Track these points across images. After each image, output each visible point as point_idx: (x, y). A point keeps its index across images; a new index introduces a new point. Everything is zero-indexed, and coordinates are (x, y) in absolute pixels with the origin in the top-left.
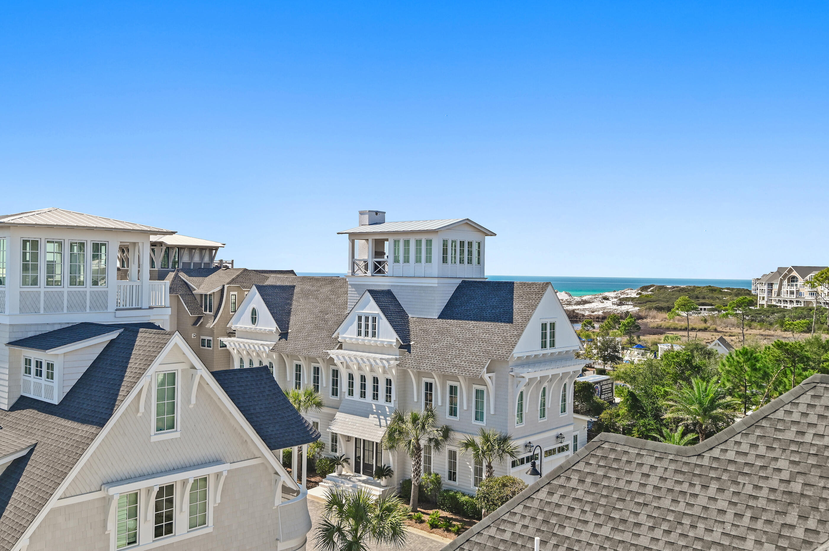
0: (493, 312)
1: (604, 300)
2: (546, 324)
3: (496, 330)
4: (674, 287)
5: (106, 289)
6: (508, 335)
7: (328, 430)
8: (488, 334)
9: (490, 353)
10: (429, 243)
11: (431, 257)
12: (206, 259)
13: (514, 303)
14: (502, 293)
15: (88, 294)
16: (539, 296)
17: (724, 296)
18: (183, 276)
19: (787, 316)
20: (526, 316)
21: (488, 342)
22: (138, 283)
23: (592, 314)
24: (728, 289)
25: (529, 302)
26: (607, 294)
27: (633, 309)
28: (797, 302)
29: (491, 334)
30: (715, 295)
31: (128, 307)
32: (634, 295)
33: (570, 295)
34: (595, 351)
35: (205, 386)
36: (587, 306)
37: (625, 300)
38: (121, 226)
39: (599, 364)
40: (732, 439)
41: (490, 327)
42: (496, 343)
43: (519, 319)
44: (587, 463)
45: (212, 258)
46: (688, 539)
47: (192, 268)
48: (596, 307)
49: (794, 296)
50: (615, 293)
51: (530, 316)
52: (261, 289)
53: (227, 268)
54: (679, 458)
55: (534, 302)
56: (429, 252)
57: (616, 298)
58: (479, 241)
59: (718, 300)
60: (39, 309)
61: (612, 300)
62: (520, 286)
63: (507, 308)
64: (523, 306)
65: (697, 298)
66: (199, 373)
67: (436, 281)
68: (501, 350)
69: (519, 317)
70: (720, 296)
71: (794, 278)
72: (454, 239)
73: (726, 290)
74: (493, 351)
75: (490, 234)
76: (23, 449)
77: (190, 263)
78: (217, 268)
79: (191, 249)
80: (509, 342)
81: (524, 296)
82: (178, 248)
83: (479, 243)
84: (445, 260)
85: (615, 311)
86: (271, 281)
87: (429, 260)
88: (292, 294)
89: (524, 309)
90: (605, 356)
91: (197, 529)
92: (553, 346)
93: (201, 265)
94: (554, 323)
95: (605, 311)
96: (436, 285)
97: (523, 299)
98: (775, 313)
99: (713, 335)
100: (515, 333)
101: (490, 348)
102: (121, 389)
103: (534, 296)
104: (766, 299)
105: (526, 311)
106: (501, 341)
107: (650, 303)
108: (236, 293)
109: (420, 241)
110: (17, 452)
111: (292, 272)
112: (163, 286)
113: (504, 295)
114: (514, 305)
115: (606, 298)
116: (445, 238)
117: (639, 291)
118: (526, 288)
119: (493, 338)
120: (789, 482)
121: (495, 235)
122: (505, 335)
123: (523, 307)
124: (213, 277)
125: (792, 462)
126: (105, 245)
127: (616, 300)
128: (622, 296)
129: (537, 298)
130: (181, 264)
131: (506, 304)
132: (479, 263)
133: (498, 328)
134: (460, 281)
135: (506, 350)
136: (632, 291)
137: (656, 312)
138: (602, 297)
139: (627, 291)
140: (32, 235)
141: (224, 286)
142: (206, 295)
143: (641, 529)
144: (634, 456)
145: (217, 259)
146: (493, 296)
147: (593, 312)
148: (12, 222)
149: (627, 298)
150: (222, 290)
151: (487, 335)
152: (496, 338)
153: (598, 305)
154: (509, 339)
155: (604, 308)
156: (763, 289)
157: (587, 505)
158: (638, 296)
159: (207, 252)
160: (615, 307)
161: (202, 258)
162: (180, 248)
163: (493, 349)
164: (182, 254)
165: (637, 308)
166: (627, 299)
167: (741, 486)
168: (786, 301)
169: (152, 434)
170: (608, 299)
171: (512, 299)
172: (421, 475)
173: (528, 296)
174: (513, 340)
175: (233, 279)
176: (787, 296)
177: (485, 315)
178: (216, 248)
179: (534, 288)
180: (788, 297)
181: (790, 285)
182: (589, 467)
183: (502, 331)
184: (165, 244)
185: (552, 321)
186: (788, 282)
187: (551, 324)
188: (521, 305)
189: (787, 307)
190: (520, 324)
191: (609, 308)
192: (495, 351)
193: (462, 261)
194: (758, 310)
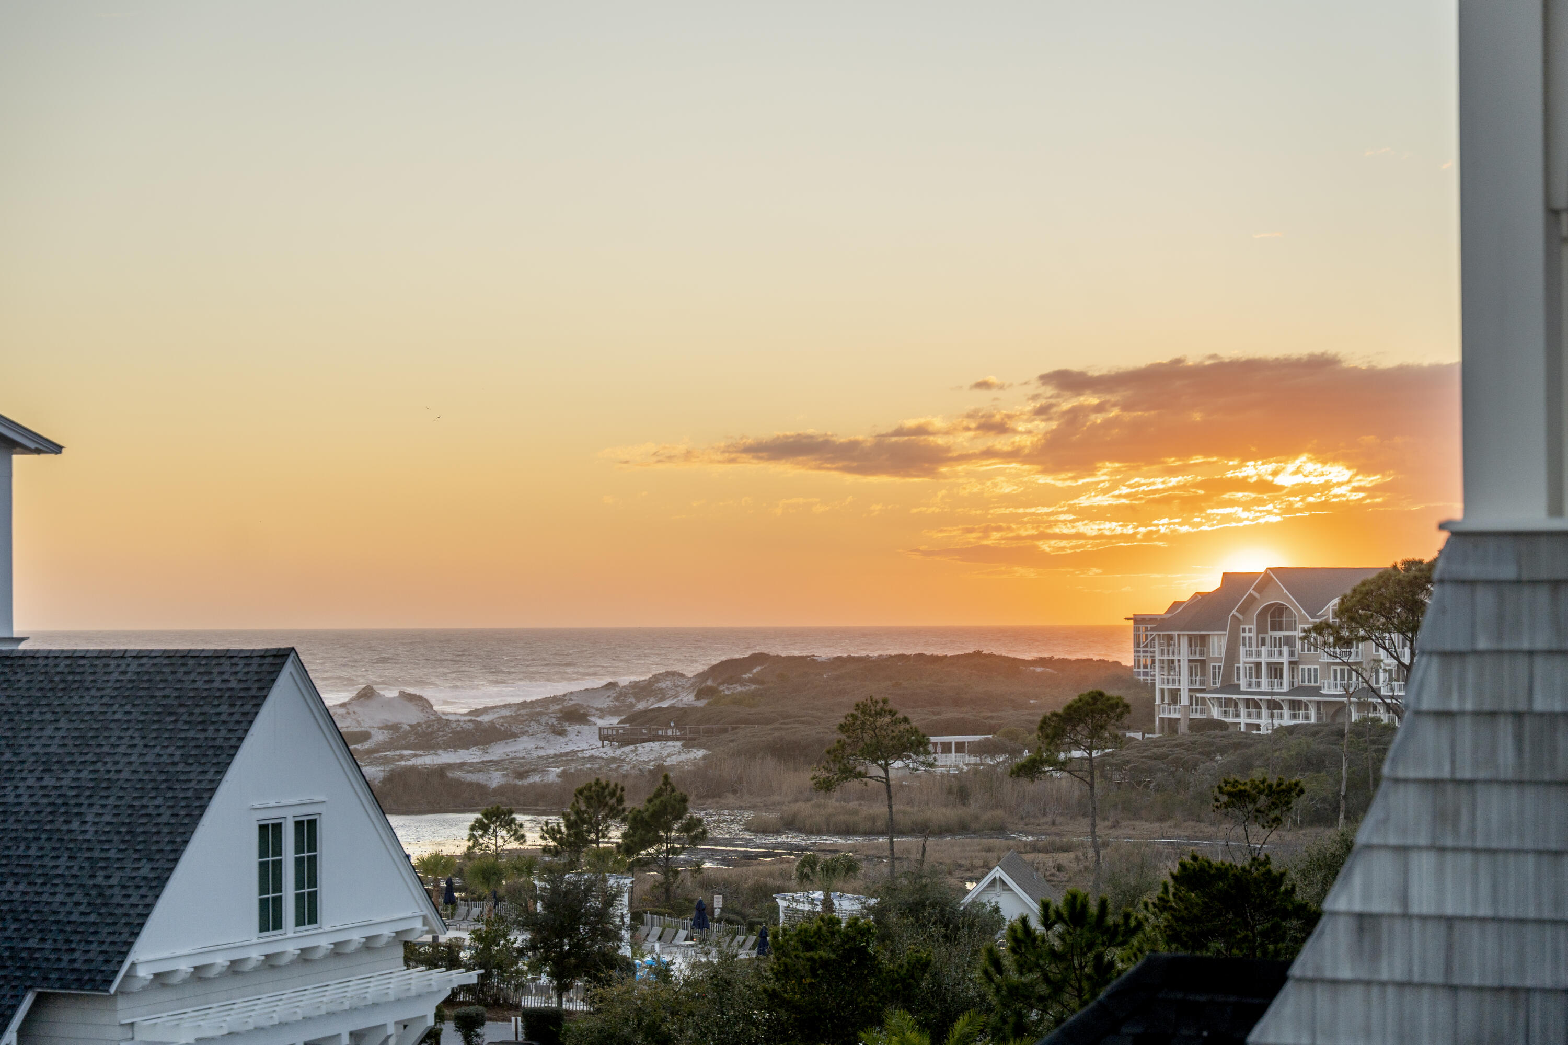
0: (44, 783)
1: (565, 724)
2: (277, 827)
3: (63, 861)
6: (114, 881)
8: (25, 880)
9: (32, 964)
14: (87, 700)
16: (247, 708)
19: (1258, 763)
20: (189, 794)
21: (23, 917)
23: (520, 782)
25: (201, 736)
27: (684, 757)
28: (1294, 705)
29: (39, 881)
32: (687, 699)
34: (519, 938)
36: (498, 751)
39: (541, 991)
41: (33, 852)
42: (61, 917)
43: (162, 810)
48: (535, 754)
49: (1281, 684)
51: (206, 795)
55: (223, 733)
57: (614, 712)
61: (601, 723)
62: (167, 670)
63: (109, 766)
64: (178, 753)
68: (82, 946)
69: (159, 801)
71: (1281, 616)
73: (1039, 669)
74: (47, 954)
75: (33, 446)
80: (118, 911)
81: (182, 710)
85: (613, 766)
89: (180, 767)
90: (564, 956)
92: (313, 919)
94: (312, 823)
95: (572, 768)
97: (180, 725)
98: (1215, 752)
99: (989, 850)
100: (145, 872)
101: (33, 943)
103: (224, 708)
104: (1184, 700)
105: (192, 776)
106: (82, 908)
107: (747, 728)
113: (95, 708)
115: (576, 716)
118: (193, 676)
119: (45, 897)
121: (56, 449)
122: (99, 880)
123: (177, 759)
127: (614, 721)
128: (641, 706)
129: (237, 717)
131: (106, 749)
133: (66, 854)
135: (104, 947)
137: (770, 762)
138: (561, 711)
139: (662, 684)
146: (49, 716)
147: (521, 775)
149: (659, 709)
151: (22, 887)
152: (59, 898)
153: (542, 744)
154: (117, 900)
155: (571, 756)
156: (1173, 661)
158: (701, 703)
160: (609, 751)
163: (48, 945)
165: (699, 753)
168: (1257, 705)
170: (582, 718)
173: (198, 710)
174: (134, 900)
176: (1259, 684)
177: (11, 799)
179: (226, 677)
180: (1264, 688)
181: (1268, 641)
183: (86, 864)
185: (305, 812)
186: (1261, 629)
187: (299, 825)
188: (169, 751)
189: (1258, 727)
190: (166, 830)
191: (588, 754)
192: (53, 956)
194: (1155, 743)
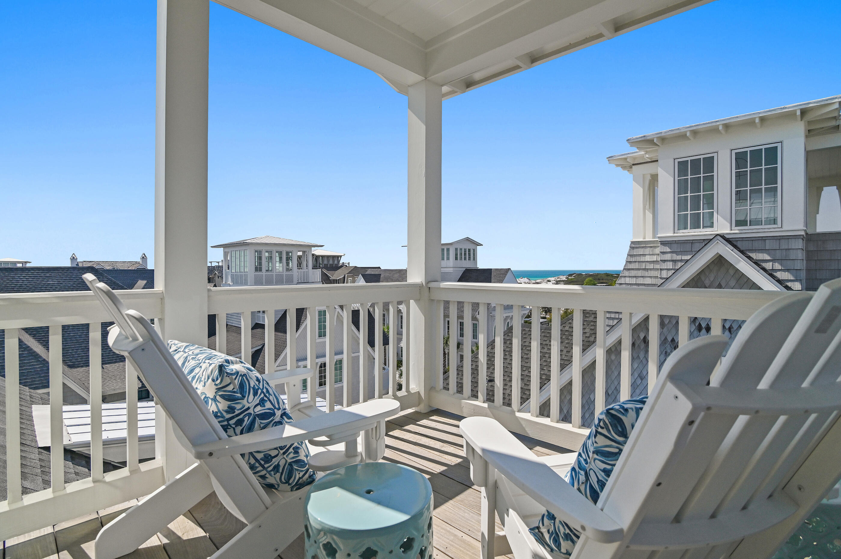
1: (548, 282)
4: (587, 274)
5: (292, 273)
7: (399, 346)
10: (448, 250)
11: (449, 257)
12: (336, 262)
13: (492, 279)
15: (284, 275)
16: (504, 275)
17: (614, 278)
18: (325, 271)
22: (307, 270)
24: (616, 274)
25: (499, 279)
26: (549, 279)
30: (609, 278)
31: (302, 282)
32: (564, 279)
33: (529, 280)
35: (340, 317)
37: (559, 282)
38: (299, 243)
40: (568, 322)
44: (508, 336)
45: (339, 262)
46: (547, 362)
47: (329, 266)
50: (554, 278)
52: (363, 276)
53: (346, 266)
54: (546, 331)
55: (502, 278)
56: (448, 254)
57: (554, 281)
58: (474, 248)
59: (610, 281)
60: (263, 283)
62: (495, 271)
65: (599, 279)
66: (337, 310)
67: (452, 269)
70: (612, 278)
72: (461, 247)
73: (615, 275)
75: (479, 245)
76: (259, 346)
77: (328, 264)
78: (342, 266)
79: (328, 257)
82: (322, 257)
83: (474, 250)
84: (456, 259)
86: (369, 272)
87: (448, 259)
88: (380, 278)
91: (338, 384)
93: (333, 265)
96: (452, 271)
97: (497, 277)
102: (303, 317)
103: (502, 275)
107: (573, 283)
108: (351, 279)
109: (444, 249)
110: (257, 346)
111: (379, 268)
112: (318, 272)
113: (486, 273)
114: (492, 280)
115: (549, 281)
116: (457, 247)
117: (568, 277)
118: (498, 272)
120: (589, 337)
121: (482, 245)
124: (340, 271)
125: (591, 329)
126: (291, 252)
128: (558, 280)
130: (323, 265)
131: (488, 280)
132: (474, 260)
134: (464, 269)
136: (563, 277)
138: (547, 280)
139: (561, 277)
140: (259, 248)
141: (345, 275)
142: (336, 280)
143: (529, 360)
144: (527, 331)
145: (341, 262)
146: (481, 276)
148: (250, 242)
150: (344, 277)
157: (507, 352)
158: (566, 279)
159: (336, 258)
161: (334, 261)
162: (323, 257)
164: (323, 260)
166: (560, 281)
167: (570, 340)
169: (317, 338)
170: (550, 281)
171: (491, 277)
172: (446, 367)
173: (499, 276)
175: (350, 272)
178: (341, 256)
179: (502, 272)
182: (509, 337)
184: (315, 255)
188: (495, 280)
193: (465, 259)
